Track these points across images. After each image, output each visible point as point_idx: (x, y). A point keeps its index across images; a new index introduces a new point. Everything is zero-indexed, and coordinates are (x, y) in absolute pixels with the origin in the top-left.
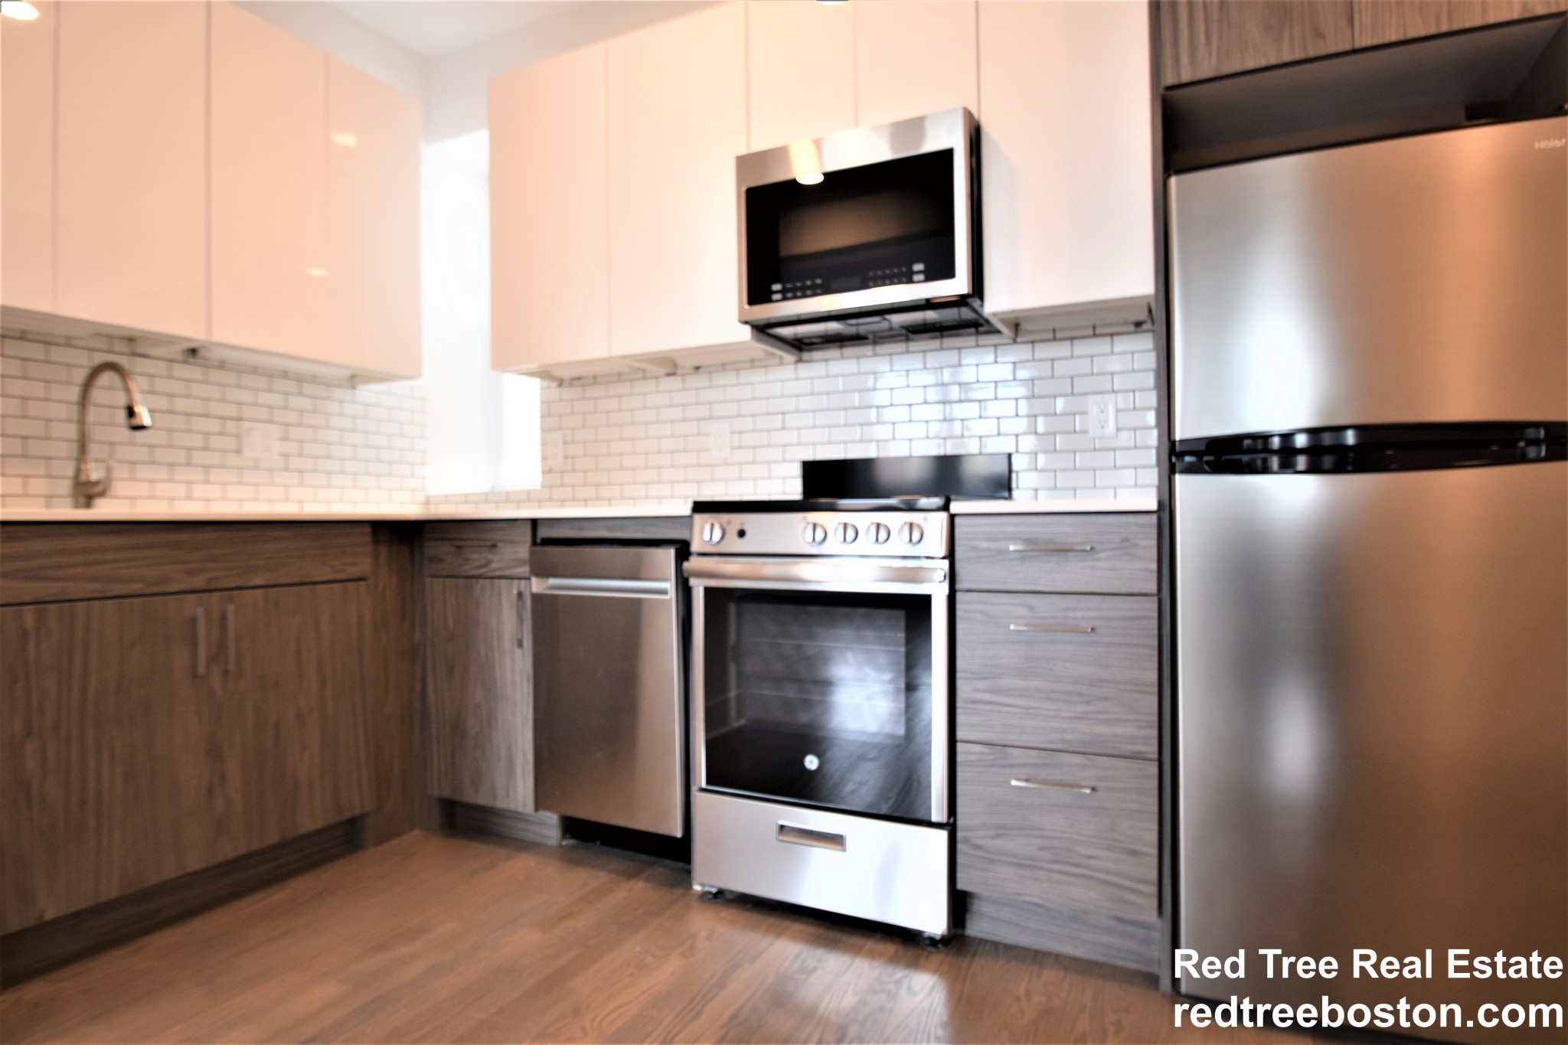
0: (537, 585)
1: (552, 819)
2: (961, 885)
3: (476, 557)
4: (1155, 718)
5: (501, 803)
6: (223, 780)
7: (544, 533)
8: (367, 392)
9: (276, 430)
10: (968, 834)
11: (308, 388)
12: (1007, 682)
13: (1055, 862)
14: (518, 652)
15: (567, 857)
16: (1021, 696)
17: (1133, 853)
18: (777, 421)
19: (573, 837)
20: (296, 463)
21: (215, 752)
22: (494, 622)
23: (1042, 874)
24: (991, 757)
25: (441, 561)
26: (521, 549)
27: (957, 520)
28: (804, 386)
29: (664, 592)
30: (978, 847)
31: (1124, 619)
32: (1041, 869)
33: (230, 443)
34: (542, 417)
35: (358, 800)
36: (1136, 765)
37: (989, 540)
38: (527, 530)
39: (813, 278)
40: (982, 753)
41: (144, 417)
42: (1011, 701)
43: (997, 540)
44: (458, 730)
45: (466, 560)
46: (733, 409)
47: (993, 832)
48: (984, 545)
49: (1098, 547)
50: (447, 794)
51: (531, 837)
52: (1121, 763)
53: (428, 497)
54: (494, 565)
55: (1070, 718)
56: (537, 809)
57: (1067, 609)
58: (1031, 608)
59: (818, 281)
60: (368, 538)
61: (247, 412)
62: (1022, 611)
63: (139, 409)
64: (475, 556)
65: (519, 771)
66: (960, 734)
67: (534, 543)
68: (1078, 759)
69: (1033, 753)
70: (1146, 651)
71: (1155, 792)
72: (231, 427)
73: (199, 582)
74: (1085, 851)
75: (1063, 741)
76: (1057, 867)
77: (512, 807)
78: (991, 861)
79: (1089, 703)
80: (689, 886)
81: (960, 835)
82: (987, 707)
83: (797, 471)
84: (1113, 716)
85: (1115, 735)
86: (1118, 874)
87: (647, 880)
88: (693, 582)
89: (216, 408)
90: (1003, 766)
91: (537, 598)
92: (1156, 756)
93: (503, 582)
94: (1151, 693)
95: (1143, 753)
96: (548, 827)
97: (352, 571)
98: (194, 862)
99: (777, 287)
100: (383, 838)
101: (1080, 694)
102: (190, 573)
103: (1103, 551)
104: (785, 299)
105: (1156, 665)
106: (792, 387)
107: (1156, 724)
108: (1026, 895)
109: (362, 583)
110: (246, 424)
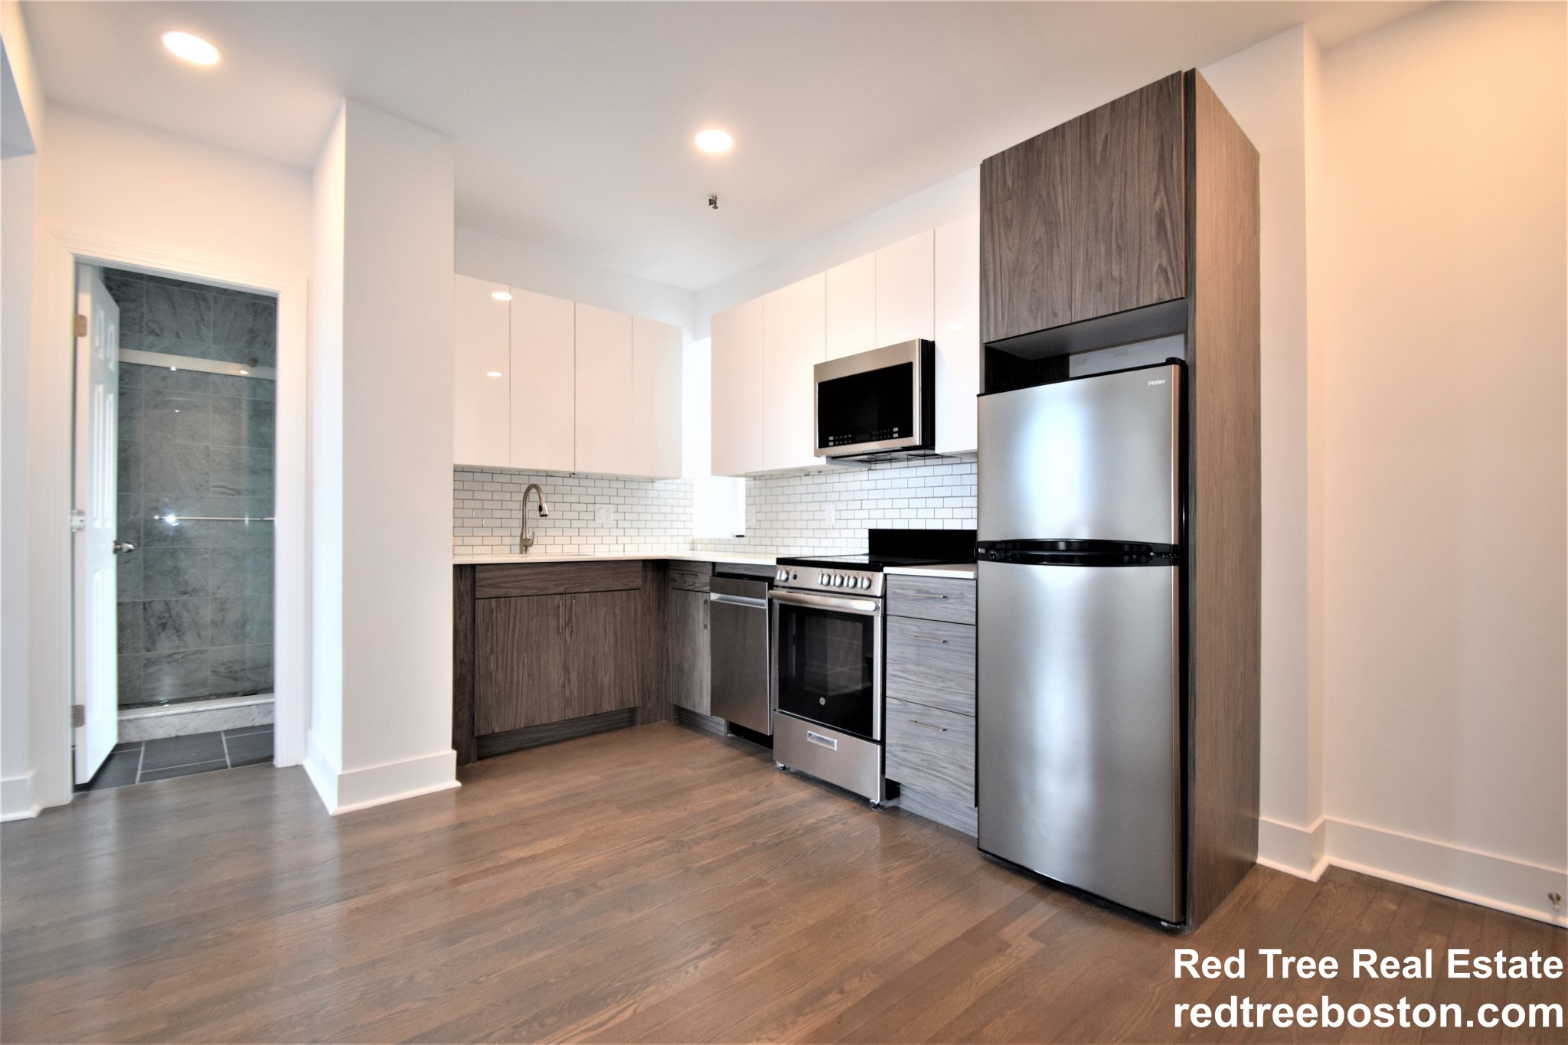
0: (714, 596)
1: (722, 721)
2: (888, 776)
3: (690, 580)
4: (974, 694)
5: (697, 710)
6: (569, 681)
7: (718, 569)
8: (658, 485)
9: (612, 508)
10: (891, 748)
11: (629, 485)
12: (909, 667)
13: (928, 768)
14: (706, 631)
15: (729, 744)
16: (915, 675)
17: (963, 768)
18: (857, 505)
19: (732, 733)
20: (622, 524)
21: (566, 669)
22: (696, 614)
23: (923, 774)
24: (901, 707)
25: (675, 581)
26: (706, 578)
27: (888, 577)
28: (871, 485)
29: (763, 605)
30: (894, 756)
31: (961, 637)
32: (923, 771)
33: (590, 516)
34: (746, 497)
35: (633, 700)
36: (965, 718)
37: (902, 589)
38: (710, 568)
39: (847, 434)
40: (897, 704)
41: (546, 510)
42: (910, 677)
43: (904, 589)
44: (680, 669)
45: (685, 581)
46: (836, 496)
47: (902, 748)
48: (899, 591)
49: (949, 596)
50: (675, 703)
51: (714, 731)
52: (958, 717)
53: (693, 540)
54: (697, 585)
55: (936, 689)
56: (712, 715)
57: (935, 630)
58: (918, 627)
59: (850, 436)
60: (641, 569)
61: (598, 499)
62: (915, 629)
63: (544, 506)
64: (688, 580)
65: (705, 693)
66: (888, 693)
67: (714, 575)
68: (939, 712)
69: (919, 706)
70: (970, 656)
71: (974, 735)
72: (591, 507)
73: (561, 589)
74: (942, 764)
75: (933, 702)
76: (929, 771)
77: (701, 712)
78: (901, 765)
79: (944, 682)
80: (774, 763)
81: (887, 748)
82: (899, 679)
83: (866, 535)
84: (955, 691)
85: (956, 701)
86: (956, 779)
87: (757, 758)
88: (775, 601)
89: (584, 499)
90: (907, 713)
91: (713, 603)
92: (974, 715)
93: (700, 593)
94: (972, 679)
95: (968, 712)
96: (720, 725)
97: (632, 585)
98: (556, 718)
99: (831, 438)
100: (646, 722)
101: (941, 677)
102: (557, 586)
103: (952, 598)
104: (835, 445)
105: (975, 664)
106: (866, 485)
107: (974, 697)
108: (916, 785)
109: (637, 591)
110: (597, 506)
